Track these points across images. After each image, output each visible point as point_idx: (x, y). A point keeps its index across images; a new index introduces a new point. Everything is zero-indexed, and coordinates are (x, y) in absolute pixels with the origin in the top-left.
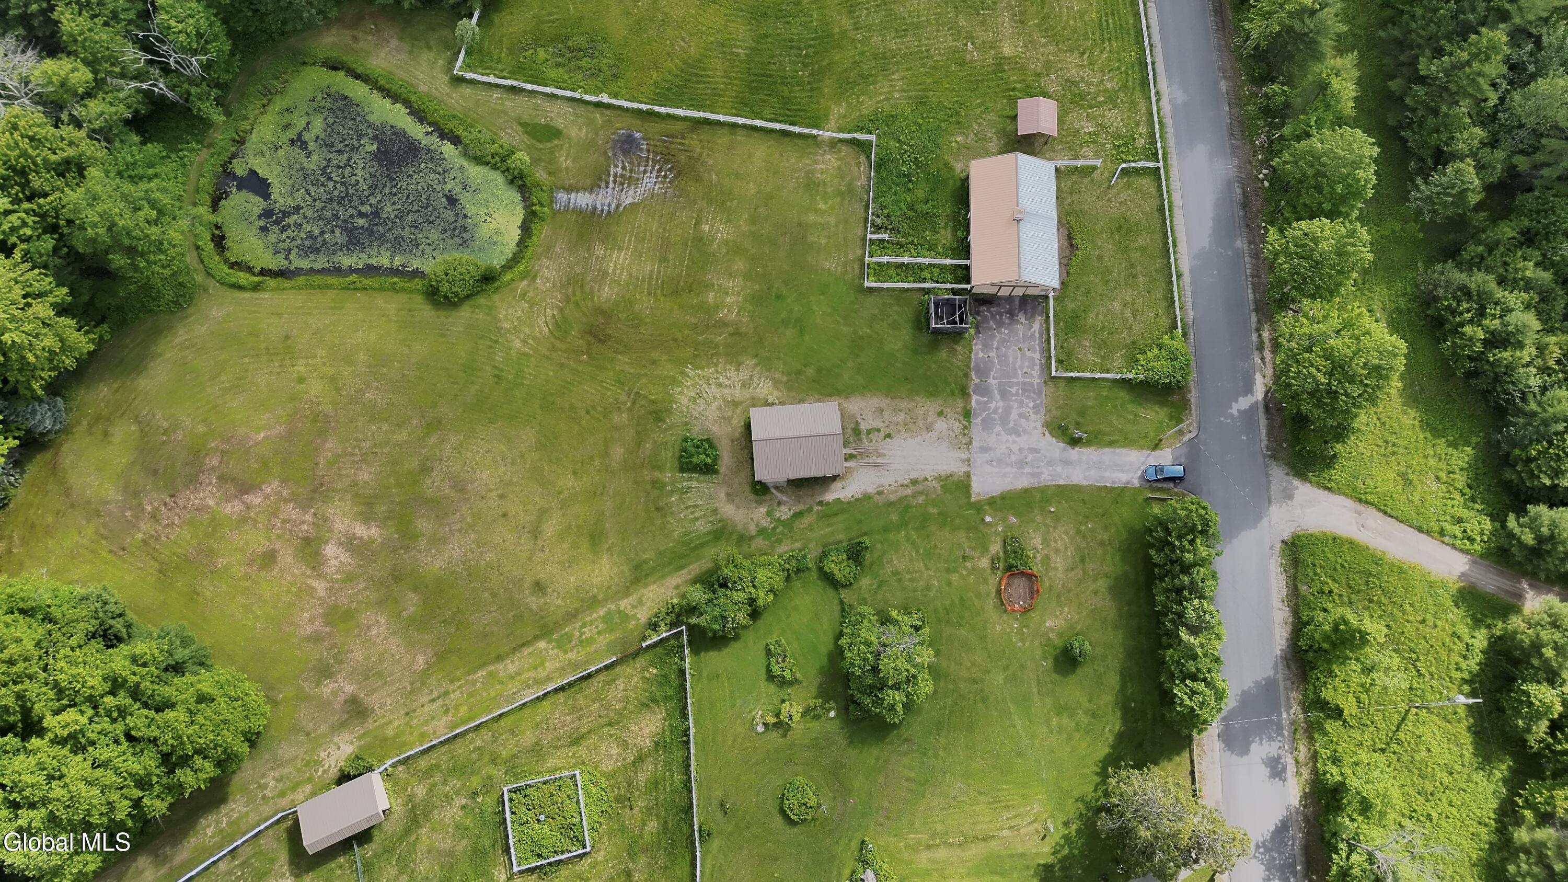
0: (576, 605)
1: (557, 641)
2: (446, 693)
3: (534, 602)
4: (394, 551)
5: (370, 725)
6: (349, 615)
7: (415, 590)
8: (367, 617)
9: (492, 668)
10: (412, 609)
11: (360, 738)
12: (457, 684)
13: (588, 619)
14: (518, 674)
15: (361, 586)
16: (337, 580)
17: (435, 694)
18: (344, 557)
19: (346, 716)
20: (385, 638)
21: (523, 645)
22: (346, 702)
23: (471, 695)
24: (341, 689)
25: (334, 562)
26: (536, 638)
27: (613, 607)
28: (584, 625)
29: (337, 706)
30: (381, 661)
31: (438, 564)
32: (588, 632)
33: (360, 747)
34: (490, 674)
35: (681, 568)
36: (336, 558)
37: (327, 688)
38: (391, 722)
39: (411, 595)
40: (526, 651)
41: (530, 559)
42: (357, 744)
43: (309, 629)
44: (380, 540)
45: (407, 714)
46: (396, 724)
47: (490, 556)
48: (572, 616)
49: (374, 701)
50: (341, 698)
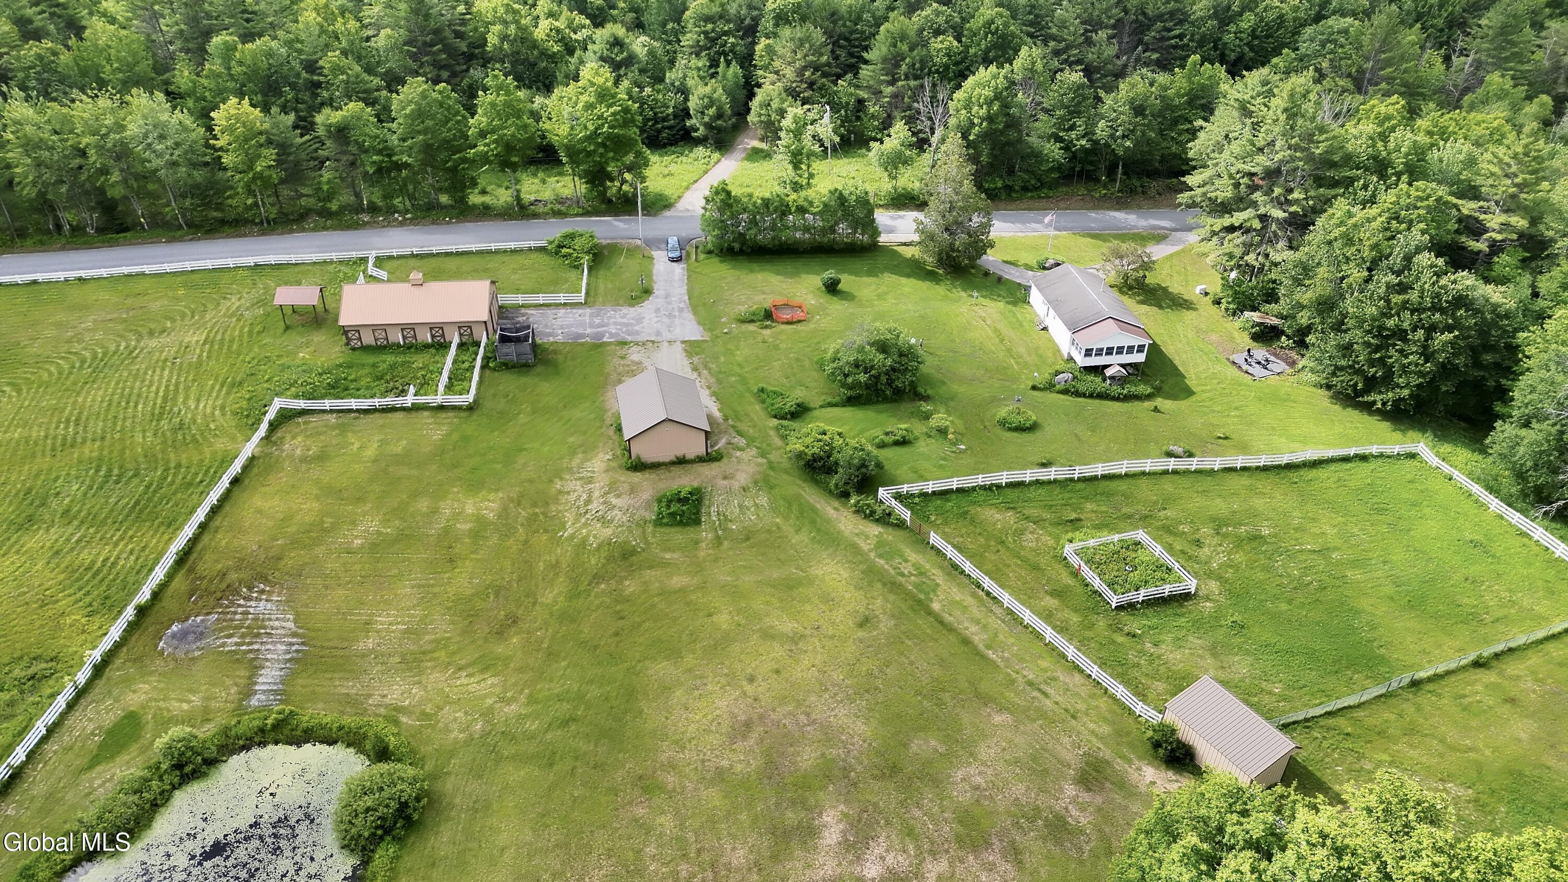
0: (879, 585)
1: (927, 594)
2: (1030, 684)
3: (885, 625)
4: (855, 784)
5: (1106, 753)
6: (965, 818)
7: (905, 746)
8: (961, 795)
9: (981, 647)
10: (933, 743)
11: (1130, 762)
12: (1014, 675)
13: (892, 572)
14: (978, 622)
15: (917, 813)
16: (918, 847)
17: (1035, 694)
18: (877, 848)
19: (1108, 785)
20: (984, 764)
21: (941, 623)
22: (1089, 790)
23: (1021, 660)
24: (1074, 800)
25: (890, 860)
26: (930, 612)
27: (872, 555)
28: (903, 575)
29: (1099, 800)
30: (1017, 761)
31: (860, 727)
32: (907, 569)
33: (1141, 758)
34: (989, 647)
35: (814, 510)
36: (883, 858)
37: (1082, 819)
38: (1093, 732)
39: (914, 748)
40: (948, 619)
41: (832, 637)
42: (1137, 763)
43: (1005, 867)
44: (842, 807)
45: (1073, 717)
46: (1092, 726)
47: (838, 676)
48: (893, 586)
49: (1072, 757)
50: (1085, 797)
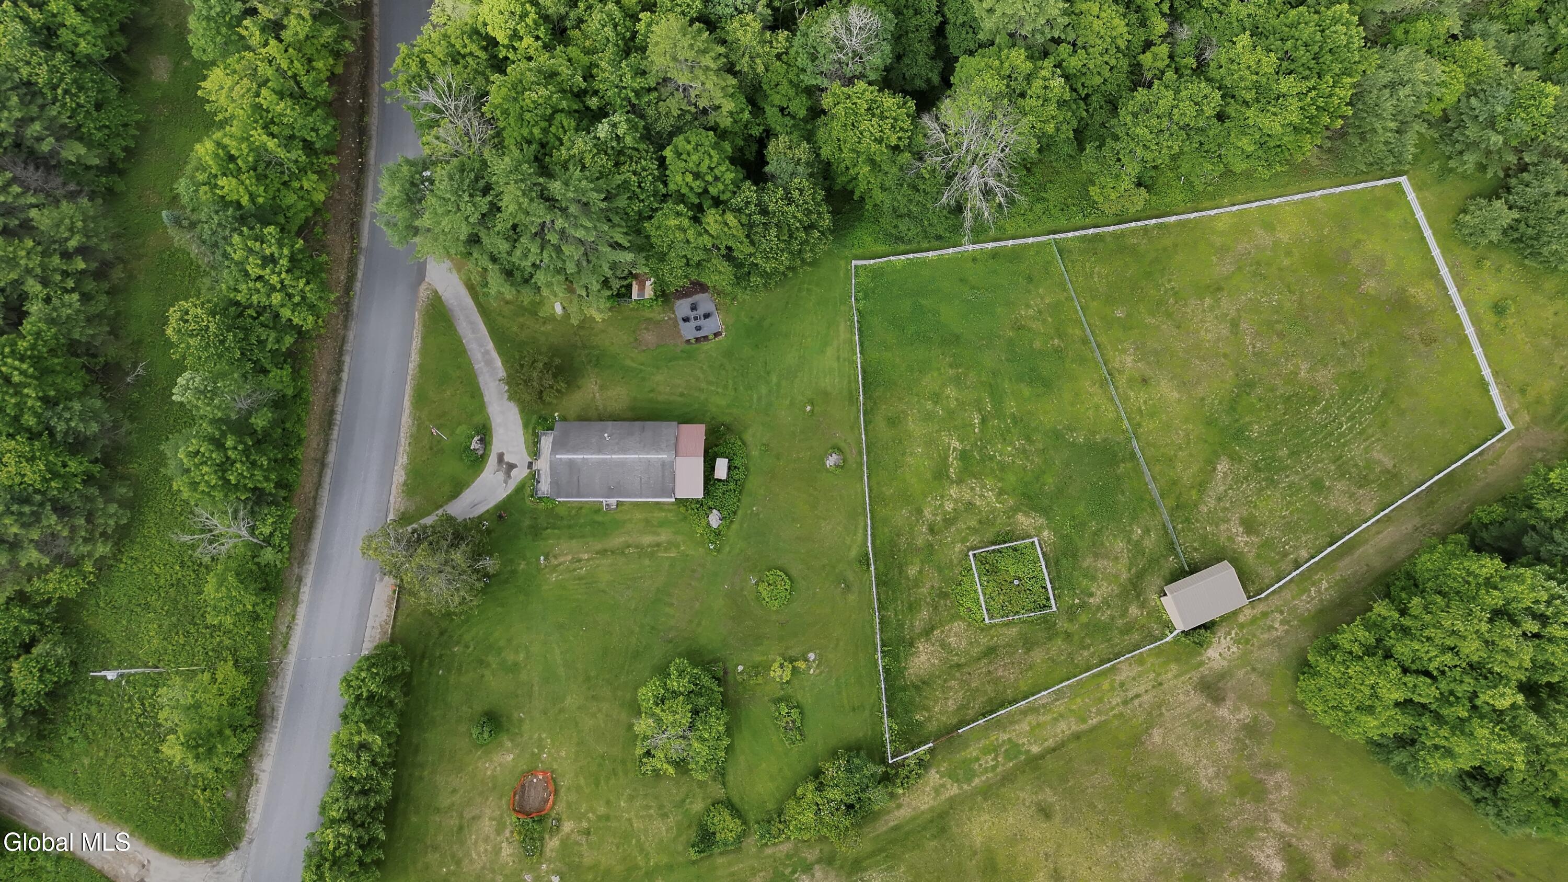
0: (1003, 790)
1: (1020, 752)
2: (1125, 703)
3: (1049, 796)
4: (1208, 862)
5: (1196, 675)
6: (1241, 790)
7: (1177, 816)
8: (1221, 788)
9: (1084, 727)
10: (1176, 794)
11: (1201, 664)
12: (1116, 712)
13: (990, 775)
14: (1056, 720)
15: (1235, 822)
16: (1261, 830)
17: (1136, 702)
18: (1260, 858)
19: (1220, 685)
20: (1198, 763)
21: (1054, 750)
22: (1223, 699)
23: (1100, 700)
24: (1232, 713)
25: (1270, 852)
26: (1041, 756)
27: (965, 787)
28: (994, 768)
29: (1231, 695)
30: (1197, 739)
31: (1158, 845)
32: (989, 761)
33: (1200, 654)
34: (1084, 721)
35: (896, 828)
36: (1268, 856)
37: (1246, 713)
38: (1175, 677)
39: (1179, 809)
40: (1050, 743)
41: (1059, 846)
42: (1204, 658)
43: (1279, 776)
44: (1226, 875)
45: (1161, 684)
46: (1170, 675)
47: (1103, 851)
48: (1007, 779)
49: (1197, 700)
50: (1229, 703)
